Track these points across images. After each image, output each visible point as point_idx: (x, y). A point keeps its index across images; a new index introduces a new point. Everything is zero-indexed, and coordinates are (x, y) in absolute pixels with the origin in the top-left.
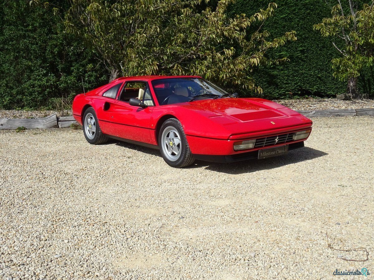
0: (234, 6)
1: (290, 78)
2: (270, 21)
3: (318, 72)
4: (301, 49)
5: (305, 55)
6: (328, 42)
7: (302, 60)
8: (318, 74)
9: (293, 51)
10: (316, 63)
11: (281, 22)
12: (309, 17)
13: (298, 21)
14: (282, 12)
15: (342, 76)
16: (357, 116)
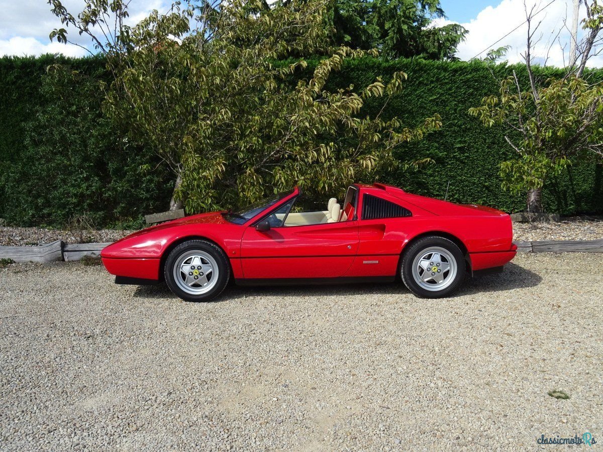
0: (362, 83)
2: (414, 105)
3: (485, 179)
4: (459, 146)
5: (466, 154)
6: (501, 135)
7: (462, 162)
8: (485, 182)
9: (448, 148)
10: (482, 166)
11: (429, 106)
12: (472, 99)
13: (455, 104)
14: (432, 92)
15: (516, 188)
16: (533, 254)
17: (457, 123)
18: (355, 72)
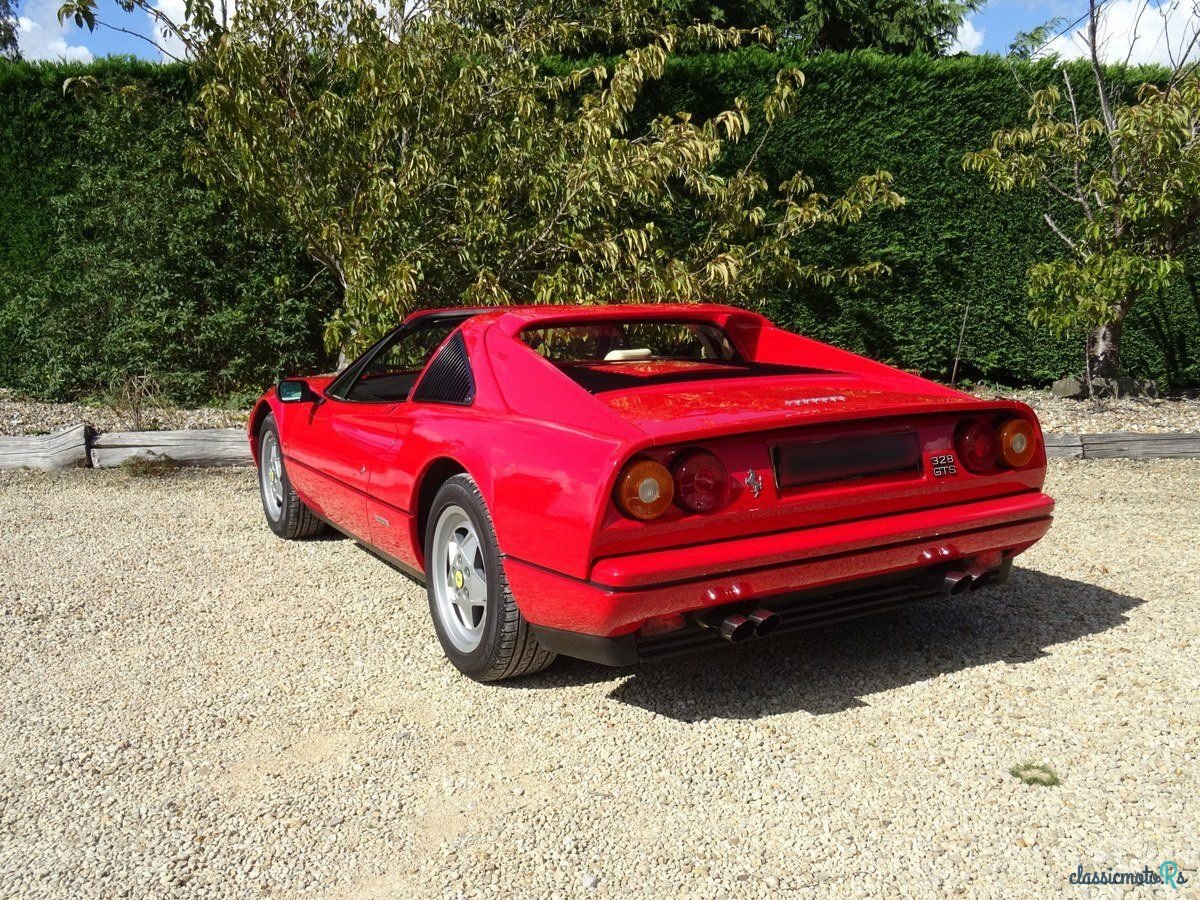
1: (916, 327)
2: (854, 151)
4: (948, 236)
5: (963, 255)
8: (1006, 314)
9: (926, 242)
10: (999, 280)
11: (886, 153)
12: (979, 136)
13: (941, 149)
14: (891, 124)
15: (1061, 322)
16: (1083, 461)
17: (944, 188)
18: (728, 82)
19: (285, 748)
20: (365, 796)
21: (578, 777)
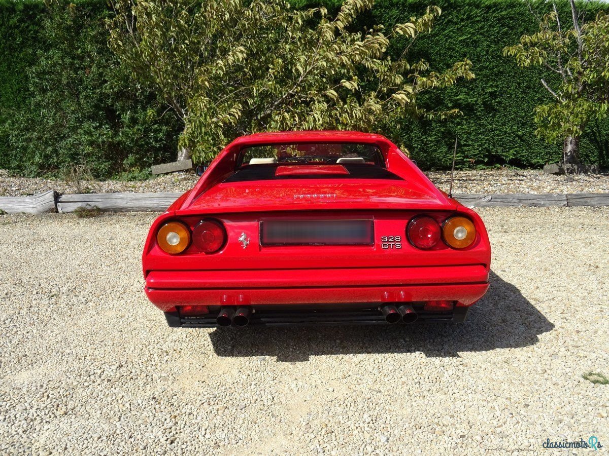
2: (442, 46)
3: (518, 127)
4: (490, 90)
5: (497, 100)
6: (537, 79)
7: (493, 109)
8: (518, 131)
9: (478, 94)
10: (515, 113)
11: (459, 47)
12: (507, 38)
13: (487, 45)
14: (461, 32)
15: (552, 135)
16: (567, 208)
17: (488, 65)
18: (377, 10)
19: (203, 367)
20: (253, 393)
21: (359, 381)
